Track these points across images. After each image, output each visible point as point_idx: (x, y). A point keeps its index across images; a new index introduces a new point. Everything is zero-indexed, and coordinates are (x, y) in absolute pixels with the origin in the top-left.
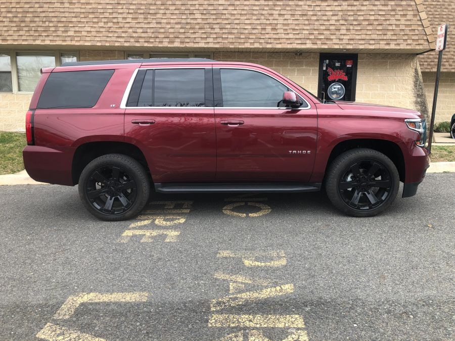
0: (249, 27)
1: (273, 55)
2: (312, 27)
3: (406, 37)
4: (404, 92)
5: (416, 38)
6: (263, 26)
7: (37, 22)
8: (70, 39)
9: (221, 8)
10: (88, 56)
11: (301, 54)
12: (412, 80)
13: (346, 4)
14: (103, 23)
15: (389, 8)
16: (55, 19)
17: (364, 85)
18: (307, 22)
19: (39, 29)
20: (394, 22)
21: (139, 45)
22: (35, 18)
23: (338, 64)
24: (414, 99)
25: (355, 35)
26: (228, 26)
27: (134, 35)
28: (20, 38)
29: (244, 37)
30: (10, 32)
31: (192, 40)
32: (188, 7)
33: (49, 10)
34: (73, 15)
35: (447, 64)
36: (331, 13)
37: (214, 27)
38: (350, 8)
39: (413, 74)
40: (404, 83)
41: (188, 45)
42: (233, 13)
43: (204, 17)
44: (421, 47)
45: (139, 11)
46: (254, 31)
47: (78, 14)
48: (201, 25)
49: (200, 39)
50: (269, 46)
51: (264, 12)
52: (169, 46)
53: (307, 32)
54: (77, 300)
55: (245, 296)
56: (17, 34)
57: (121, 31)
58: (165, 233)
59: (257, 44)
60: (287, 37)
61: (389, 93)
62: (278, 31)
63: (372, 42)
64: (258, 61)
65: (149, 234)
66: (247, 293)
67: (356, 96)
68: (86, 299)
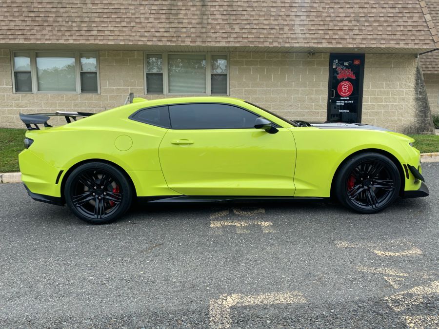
0: (267, 27)
1: (286, 55)
2: (326, 27)
3: (413, 38)
4: (407, 90)
5: (423, 38)
6: (281, 27)
7: (60, 22)
8: (93, 38)
9: (240, 9)
10: (108, 56)
11: (314, 54)
12: (414, 78)
13: (358, 6)
14: (125, 23)
15: (397, 10)
16: (78, 19)
17: (371, 83)
18: (322, 23)
19: (62, 29)
20: (402, 23)
21: (162, 44)
22: (58, 18)
23: (346, 64)
24: (415, 96)
25: (367, 35)
26: (248, 27)
27: (157, 34)
28: (42, 37)
29: (263, 37)
30: (32, 31)
31: (214, 39)
32: (209, 8)
33: (72, 11)
34: (95, 15)
35: (430, 66)
36: (344, 15)
37: (234, 27)
38: (361, 10)
39: (415, 72)
40: (407, 80)
41: (209, 44)
42: (252, 14)
43: (224, 17)
44: (428, 47)
45: (161, 12)
46: (272, 32)
47: (101, 14)
48: (221, 25)
49: (221, 38)
50: (287, 45)
51: (281, 13)
52: (191, 45)
53: (323, 33)
54: (222, 303)
55: (419, 292)
56: (40, 34)
57: (143, 30)
58: (256, 223)
59: (276, 43)
60: (304, 37)
61: (393, 91)
62: (295, 31)
63: (383, 42)
64: (272, 61)
65: (239, 225)
66: (416, 288)
67: (364, 93)
68: (232, 301)
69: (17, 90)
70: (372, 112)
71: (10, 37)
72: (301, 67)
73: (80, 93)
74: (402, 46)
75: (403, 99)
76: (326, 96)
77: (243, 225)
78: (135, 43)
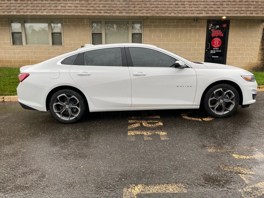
0: (168, 3)
1: (179, 21)
2: (206, 3)
3: (262, 9)
4: (256, 43)
6: (176, 3)
8: (58, 11)
10: (68, 23)
11: (196, 20)
12: (261, 36)
14: (78, 2)
17: (233, 39)
21: (101, 15)
23: (218, 27)
24: (261, 47)
25: (232, 8)
26: (155, 3)
27: (98, 8)
28: (28, 11)
29: (165, 9)
30: (21, 7)
31: (133, 11)
37: (147, 3)
39: (262, 32)
40: (257, 37)
41: (131, 15)
48: (138, 2)
49: (138, 10)
50: (180, 15)
52: (119, 15)
53: (203, 6)
54: (131, 191)
55: (262, 187)
56: (26, 9)
57: (89, 6)
58: (156, 133)
59: (173, 13)
60: (191, 9)
61: (247, 44)
62: (186, 6)
63: (242, 12)
64: (170, 25)
65: (146, 134)
66: (260, 183)
67: (228, 45)
68: (138, 190)
69: (14, 43)
70: (233, 58)
71: (8, 11)
72: (189, 29)
73: (52, 45)
74: (254, 15)
75: (253, 49)
76: (204, 47)
77: (148, 134)
78: (84, 14)
